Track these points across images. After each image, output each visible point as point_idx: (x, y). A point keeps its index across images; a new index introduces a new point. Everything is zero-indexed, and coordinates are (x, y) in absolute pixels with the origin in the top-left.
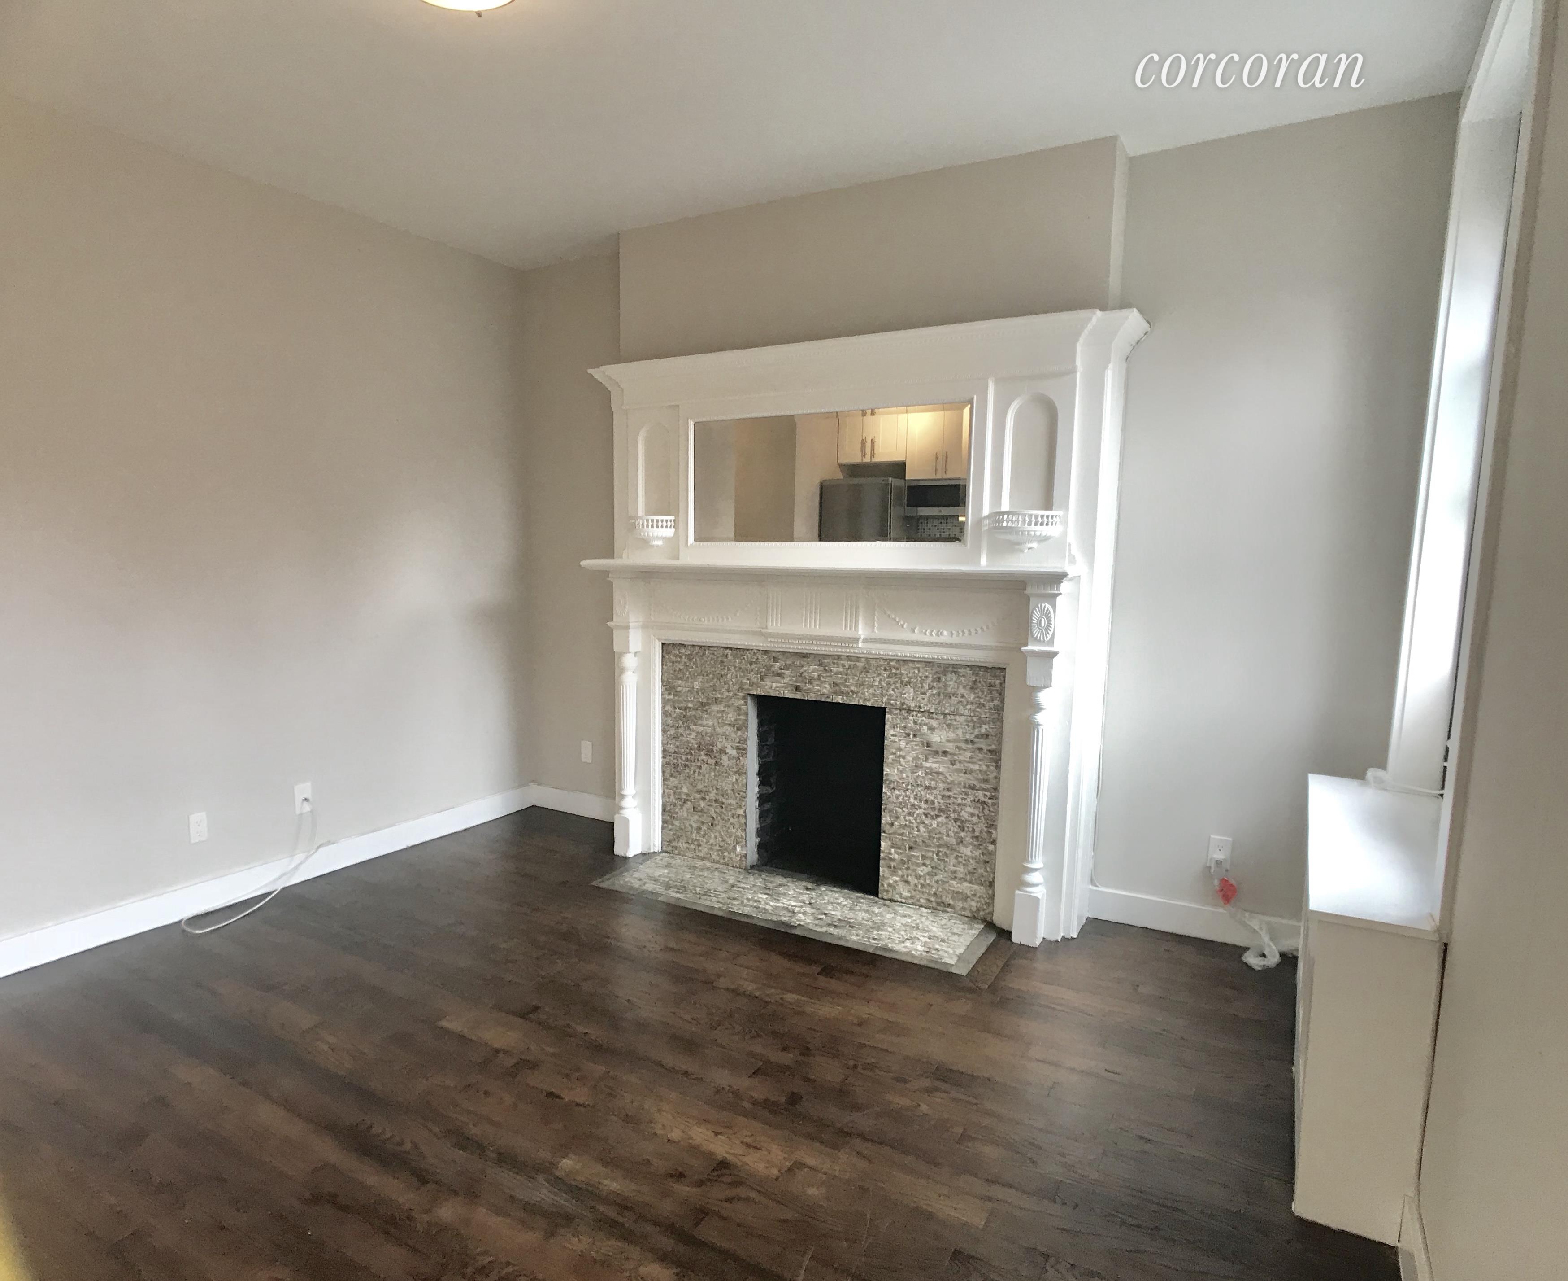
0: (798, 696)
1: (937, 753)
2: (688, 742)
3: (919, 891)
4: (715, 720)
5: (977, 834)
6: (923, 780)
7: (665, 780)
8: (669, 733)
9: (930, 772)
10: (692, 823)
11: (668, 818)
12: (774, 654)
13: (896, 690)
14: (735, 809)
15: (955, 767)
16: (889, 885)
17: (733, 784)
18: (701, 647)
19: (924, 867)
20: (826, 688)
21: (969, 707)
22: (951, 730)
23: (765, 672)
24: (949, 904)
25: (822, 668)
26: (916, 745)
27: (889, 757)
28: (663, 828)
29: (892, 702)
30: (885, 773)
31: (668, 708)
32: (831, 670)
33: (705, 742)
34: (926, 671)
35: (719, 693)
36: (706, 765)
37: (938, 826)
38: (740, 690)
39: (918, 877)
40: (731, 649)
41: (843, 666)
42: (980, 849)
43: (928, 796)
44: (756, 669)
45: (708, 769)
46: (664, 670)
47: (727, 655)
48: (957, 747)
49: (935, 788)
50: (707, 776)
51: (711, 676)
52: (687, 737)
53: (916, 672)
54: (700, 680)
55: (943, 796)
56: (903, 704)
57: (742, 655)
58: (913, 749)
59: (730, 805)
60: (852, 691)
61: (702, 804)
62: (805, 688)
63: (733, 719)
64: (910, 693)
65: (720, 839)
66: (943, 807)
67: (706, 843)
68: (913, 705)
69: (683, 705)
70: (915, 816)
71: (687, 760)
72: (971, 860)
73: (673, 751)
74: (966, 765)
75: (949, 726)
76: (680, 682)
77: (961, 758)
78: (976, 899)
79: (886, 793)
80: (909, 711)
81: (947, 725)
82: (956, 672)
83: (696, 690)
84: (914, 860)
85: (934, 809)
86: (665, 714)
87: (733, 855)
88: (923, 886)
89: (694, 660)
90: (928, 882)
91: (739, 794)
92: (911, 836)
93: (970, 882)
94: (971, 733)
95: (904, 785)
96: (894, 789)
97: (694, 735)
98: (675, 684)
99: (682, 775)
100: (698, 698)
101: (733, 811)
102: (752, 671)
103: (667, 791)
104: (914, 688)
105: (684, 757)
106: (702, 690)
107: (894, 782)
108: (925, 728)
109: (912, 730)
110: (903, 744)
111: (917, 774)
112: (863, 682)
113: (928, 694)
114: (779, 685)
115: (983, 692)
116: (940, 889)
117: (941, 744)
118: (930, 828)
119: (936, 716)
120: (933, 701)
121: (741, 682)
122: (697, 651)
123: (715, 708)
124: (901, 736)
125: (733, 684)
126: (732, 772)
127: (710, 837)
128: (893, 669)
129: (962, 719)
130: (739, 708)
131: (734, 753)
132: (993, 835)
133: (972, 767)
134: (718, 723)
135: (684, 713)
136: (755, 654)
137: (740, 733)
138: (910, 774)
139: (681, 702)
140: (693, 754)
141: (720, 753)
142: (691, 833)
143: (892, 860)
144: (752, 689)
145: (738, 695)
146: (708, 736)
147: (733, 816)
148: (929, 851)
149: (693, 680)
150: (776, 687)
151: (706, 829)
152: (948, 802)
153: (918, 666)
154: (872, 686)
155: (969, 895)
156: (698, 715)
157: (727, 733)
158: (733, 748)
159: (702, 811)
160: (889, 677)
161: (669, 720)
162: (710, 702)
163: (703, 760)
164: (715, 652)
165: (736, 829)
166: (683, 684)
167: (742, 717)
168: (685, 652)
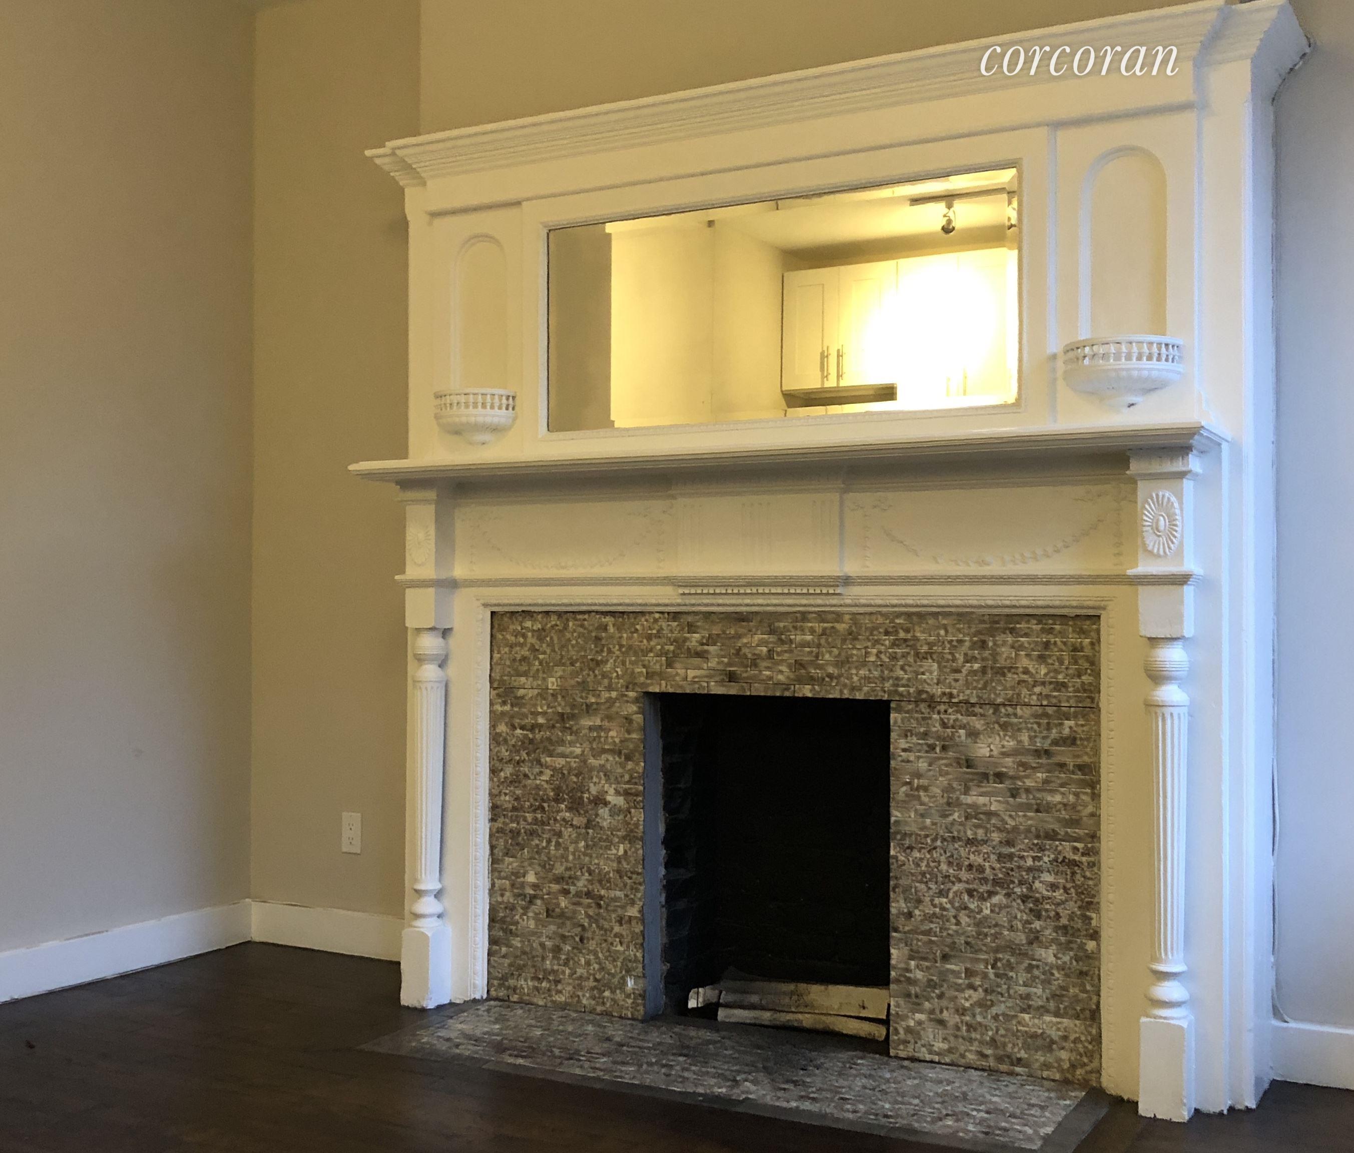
0: (734, 690)
1: (985, 776)
2: (538, 787)
3: (963, 1038)
4: (586, 745)
5: (1064, 921)
6: (961, 828)
7: (494, 861)
8: (502, 774)
9: (974, 813)
10: (543, 939)
11: (501, 933)
12: (690, 619)
13: (907, 668)
14: (623, 907)
15: (1018, 800)
16: (908, 1030)
17: (619, 860)
18: (560, 614)
19: (971, 992)
20: (781, 672)
21: (1037, 690)
22: (1009, 734)
23: (674, 651)
24: (1019, 1060)
25: (773, 638)
26: (946, 765)
27: (899, 791)
28: (490, 954)
29: (901, 689)
30: (893, 819)
31: (502, 728)
32: (791, 641)
33: (567, 786)
34: (959, 630)
35: (593, 696)
36: (570, 830)
37: (992, 911)
38: (630, 686)
39: (961, 1011)
40: (612, 614)
41: (812, 631)
42: (1071, 949)
43: (972, 857)
44: (659, 647)
45: (574, 835)
46: (495, 660)
47: (606, 625)
48: (1022, 764)
49: (985, 842)
50: (571, 849)
51: (578, 665)
52: (535, 779)
53: (942, 632)
54: (559, 674)
55: (1001, 857)
56: (920, 692)
57: (634, 625)
58: (941, 773)
59: (616, 899)
60: (830, 676)
61: (563, 902)
62: (745, 675)
63: (617, 740)
64: (931, 673)
65: (597, 966)
66: (1000, 876)
67: (571, 975)
68: (938, 691)
69: (529, 720)
70: (951, 895)
71: (536, 821)
72: (1055, 972)
73: (511, 806)
74: (1038, 795)
75: (1004, 726)
76: (523, 679)
77: (1029, 783)
78: (1067, 1045)
79: (896, 858)
80: (932, 702)
81: (1000, 726)
82: (1012, 631)
83: (551, 691)
84: (952, 979)
85: (985, 880)
86: (495, 739)
87: (619, 995)
88: (970, 1027)
89: (548, 639)
90: (979, 1018)
91: (630, 878)
92: (945, 934)
93: (1057, 1014)
94: (1044, 738)
95: (929, 841)
96: (911, 848)
97: (547, 775)
98: (516, 684)
99: (526, 850)
100: (555, 707)
101: (620, 911)
102: (651, 651)
103: (498, 882)
104: (939, 663)
105: (530, 817)
106: (563, 692)
107: (911, 835)
108: (962, 732)
109: (939, 738)
110: (923, 765)
111: (951, 818)
112: (847, 658)
113: (964, 671)
114: (698, 673)
115: (1061, 663)
116: (1002, 1032)
117: (992, 759)
118: (978, 916)
120: (975, 684)
121: (633, 672)
122: (553, 623)
123: (586, 722)
124: (919, 751)
125: (618, 677)
126: (618, 836)
127: (577, 963)
128: (901, 631)
129: (1027, 711)
130: (628, 719)
131: (620, 801)
132: (1094, 923)
133: (1049, 798)
134: (592, 749)
135: (531, 736)
136: (656, 621)
137: (630, 765)
138: (938, 819)
139: (525, 716)
140: (547, 809)
141: (596, 804)
142: (543, 959)
143: (910, 981)
144: (652, 684)
145: (626, 696)
146: (573, 775)
147: (620, 921)
148: (978, 960)
149: (545, 676)
150: (694, 677)
151: (570, 948)
152: (1008, 865)
153: (945, 622)
154: (864, 664)
155: (1055, 1038)
156: (554, 738)
157: (608, 766)
158: (617, 793)
159: (562, 915)
160: (894, 644)
161: (503, 750)
162: (576, 711)
163: (564, 819)
164: (586, 622)
165: (625, 945)
166: (529, 682)
167: (634, 736)
168: (532, 626)
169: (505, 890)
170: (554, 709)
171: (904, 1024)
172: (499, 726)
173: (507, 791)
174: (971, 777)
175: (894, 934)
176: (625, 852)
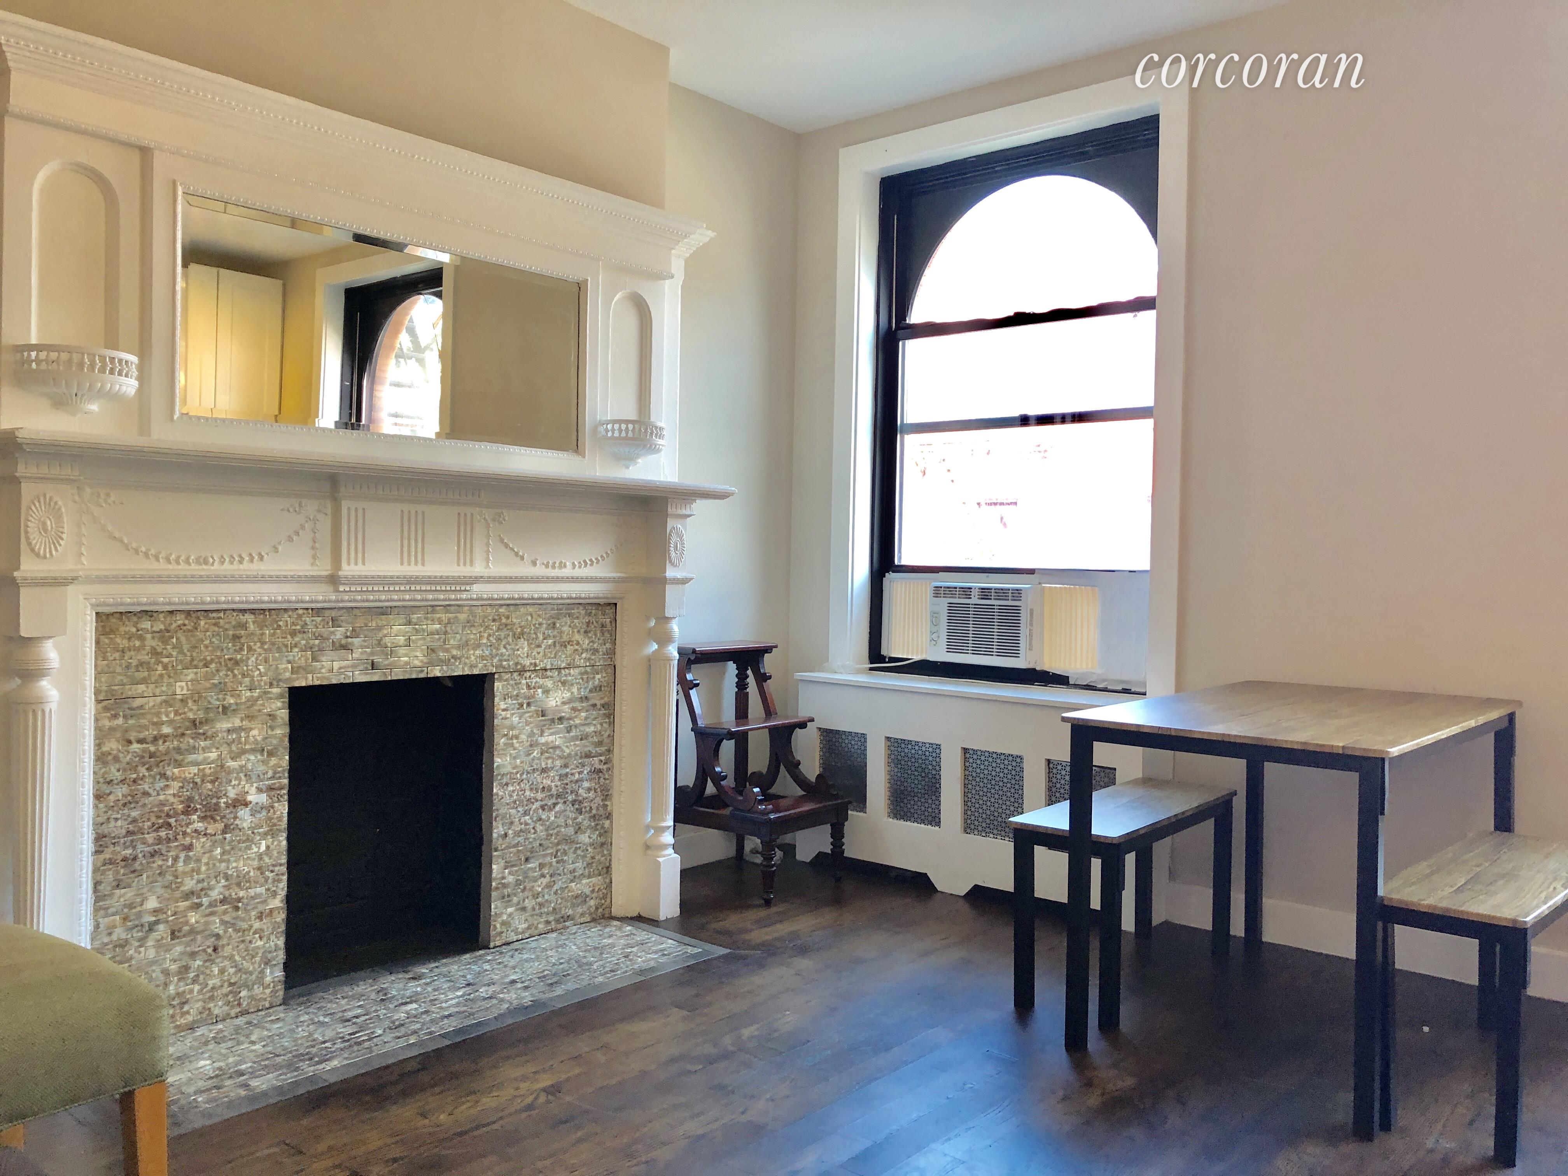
0: (376, 677)
1: (552, 721)
2: (162, 804)
3: (537, 915)
4: (225, 750)
5: (594, 812)
6: (538, 761)
7: (99, 897)
8: (112, 798)
9: (546, 749)
10: (167, 964)
12: (334, 613)
13: (507, 646)
14: (265, 902)
15: (571, 734)
16: (503, 923)
17: (260, 857)
18: (188, 613)
19: (542, 879)
20: (416, 657)
21: (584, 655)
22: (567, 688)
23: (319, 646)
24: (569, 916)
25: (408, 628)
26: (530, 717)
27: (500, 741)
29: (505, 663)
30: (495, 765)
31: (112, 745)
32: (424, 630)
33: (200, 795)
34: (539, 616)
35: (232, 696)
36: (203, 840)
37: (556, 817)
38: (275, 683)
39: (536, 896)
40: (252, 611)
41: (440, 621)
42: (597, 830)
43: (544, 781)
44: (303, 643)
45: (209, 844)
46: (102, 669)
47: (246, 623)
48: (574, 709)
49: (552, 768)
50: (204, 860)
51: (213, 666)
52: (158, 794)
53: (530, 618)
54: (189, 678)
55: (561, 777)
56: (517, 664)
57: (277, 622)
58: (527, 723)
59: (255, 897)
60: (454, 657)
61: (193, 918)
62: (386, 662)
63: (259, 738)
64: (523, 649)
65: (232, 970)
66: (561, 790)
67: (200, 992)
68: (527, 662)
69: (150, 732)
70: (531, 812)
71: (159, 841)
72: (589, 848)
73: (124, 832)
74: (582, 728)
75: (564, 683)
76: (142, 688)
77: (577, 721)
78: (594, 895)
79: (497, 794)
80: (522, 671)
81: (562, 683)
82: (569, 614)
83: (180, 697)
84: (531, 874)
85: (552, 796)
86: (101, 758)
87: (257, 990)
88: (541, 905)
89: (174, 640)
90: (546, 897)
91: (272, 871)
92: (527, 843)
93: (589, 877)
95: (518, 776)
96: (507, 784)
97: (174, 787)
98: (131, 693)
99: (145, 876)
100: (185, 713)
101: (261, 908)
102: (296, 646)
103: (104, 922)
104: (528, 641)
105: (150, 838)
106: (197, 696)
107: (508, 774)
108: (540, 691)
109: (526, 698)
110: (515, 719)
111: (532, 756)
112: (467, 642)
113: (543, 646)
114: (343, 664)
115: (596, 635)
116: (559, 901)
117: (557, 708)
118: (548, 823)
119: (551, 674)
120: (549, 655)
121: (277, 669)
122: (180, 623)
123: (224, 725)
124: (513, 709)
125: (261, 675)
126: (259, 834)
127: (210, 976)
128: (503, 618)
129: (577, 671)
130: (271, 716)
131: (263, 798)
132: (609, 808)
133: (587, 730)
134: (231, 752)
135: (152, 749)
136: (300, 617)
137: (273, 761)
138: (525, 759)
139: (145, 728)
140: (173, 824)
141: (235, 806)
142: (166, 985)
143: (505, 886)
144: (298, 679)
145: (269, 692)
146: (208, 782)
147: (260, 917)
148: (545, 856)
149: (171, 680)
150: (340, 668)
151: (201, 963)
152: (565, 782)
153: (531, 610)
154: (478, 646)
155: (588, 893)
156: (183, 746)
157: (250, 766)
158: (260, 790)
159: (193, 931)
160: (499, 629)
161: (113, 770)
162: (211, 715)
163: (196, 831)
164: (221, 621)
165: (265, 939)
166: (150, 690)
167: (278, 731)
168: (152, 627)
169: (115, 927)
170: (183, 716)
171: (500, 920)
172: (107, 744)
173: (119, 816)
174: (543, 723)
175: (495, 853)
176: (268, 847)
